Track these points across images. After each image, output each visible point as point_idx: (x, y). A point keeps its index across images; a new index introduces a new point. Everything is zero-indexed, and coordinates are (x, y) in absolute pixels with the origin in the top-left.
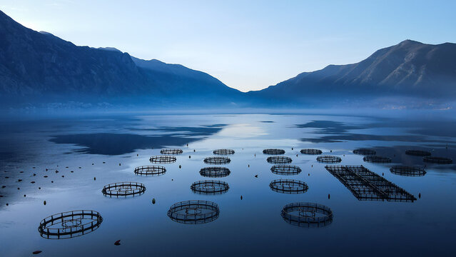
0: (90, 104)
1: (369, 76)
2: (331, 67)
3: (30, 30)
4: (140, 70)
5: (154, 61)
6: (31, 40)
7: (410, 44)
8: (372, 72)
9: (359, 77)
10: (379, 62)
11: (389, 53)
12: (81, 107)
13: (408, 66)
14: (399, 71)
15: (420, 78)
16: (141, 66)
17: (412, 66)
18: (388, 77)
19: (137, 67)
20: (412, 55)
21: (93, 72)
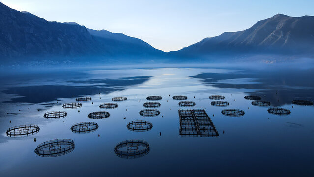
0: (58, 62)
1: (251, 40)
2: (225, 34)
3: (14, 11)
4: (93, 37)
5: (103, 31)
6: (15, 17)
7: (280, 17)
8: (253, 37)
9: (245, 40)
10: (258, 30)
11: (266, 23)
12: (52, 64)
13: (278, 33)
14: (272, 36)
15: (286, 41)
16: (94, 35)
17: (281, 32)
18: (264, 40)
19: (91, 35)
20: (281, 24)
21: (60, 39)
